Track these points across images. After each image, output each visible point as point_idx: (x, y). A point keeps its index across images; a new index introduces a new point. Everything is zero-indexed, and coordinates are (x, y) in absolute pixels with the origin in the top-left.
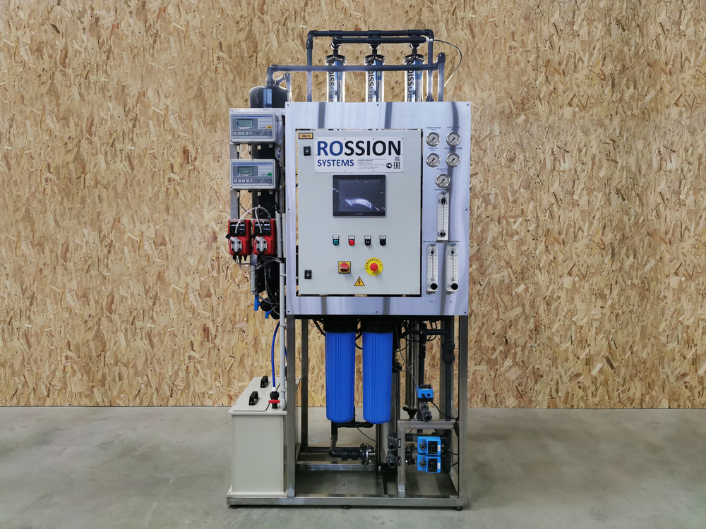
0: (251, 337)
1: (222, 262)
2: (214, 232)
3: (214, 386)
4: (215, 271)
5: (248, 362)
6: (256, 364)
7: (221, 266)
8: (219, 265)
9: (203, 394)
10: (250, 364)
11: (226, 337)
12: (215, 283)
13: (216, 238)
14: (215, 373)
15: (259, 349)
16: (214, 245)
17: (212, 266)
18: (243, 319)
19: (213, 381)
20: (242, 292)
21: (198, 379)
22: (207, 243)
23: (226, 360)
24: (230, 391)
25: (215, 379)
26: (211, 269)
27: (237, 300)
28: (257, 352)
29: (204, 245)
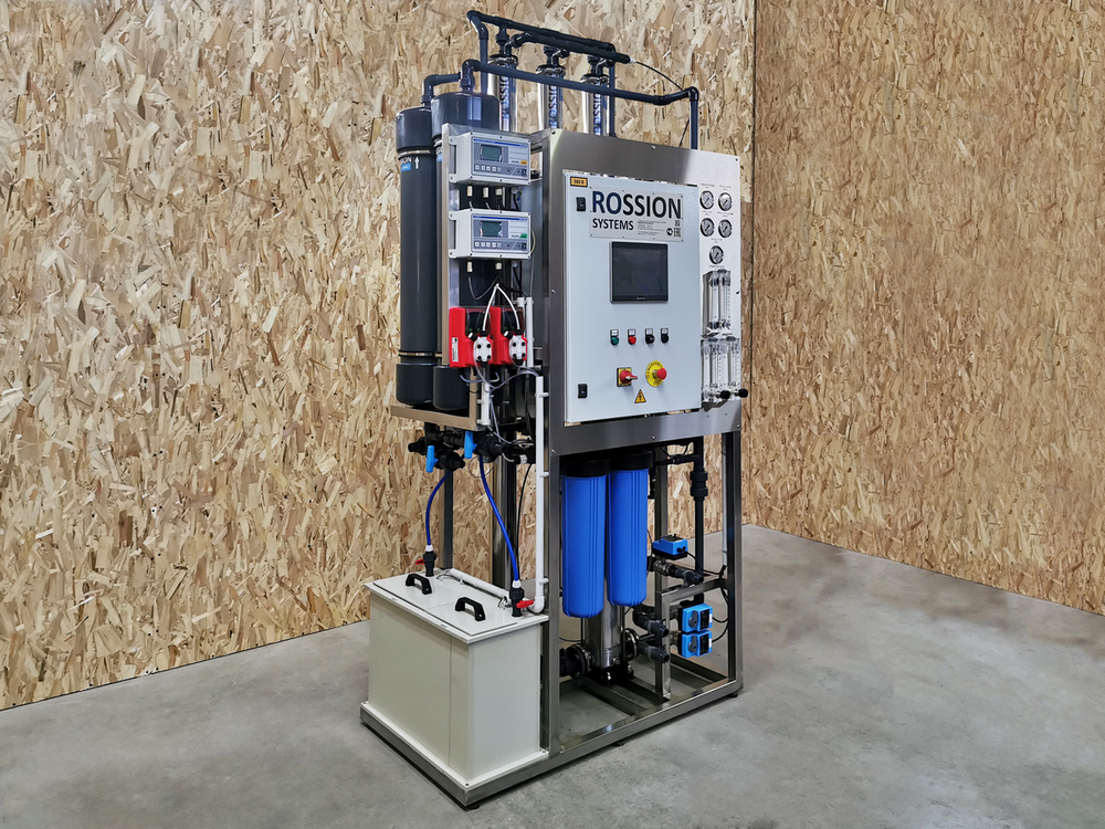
0: (220, 521)
1: (163, 383)
2: (149, 325)
3: (139, 634)
4: (149, 401)
5: (211, 573)
6: (228, 572)
7: (162, 390)
8: (157, 390)
9: (116, 656)
10: (216, 574)
11: (169, 529)
12: (148, 424)
13: (154, 336)
14: (143, 608)
15: (235, 543)
16: (148, 351)
17: (143, 392)
18: (206, 489)
19: (137, 626)
20: (205, 438)
21: (105, 628)
22: (132, 347)
23: (168, 577)
24: (173, 637)
25: (144, 620)
26: (139, 399)
27: (194, 453)
28: (231, 549)
29: (126, 350)
